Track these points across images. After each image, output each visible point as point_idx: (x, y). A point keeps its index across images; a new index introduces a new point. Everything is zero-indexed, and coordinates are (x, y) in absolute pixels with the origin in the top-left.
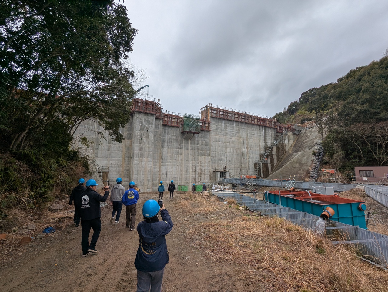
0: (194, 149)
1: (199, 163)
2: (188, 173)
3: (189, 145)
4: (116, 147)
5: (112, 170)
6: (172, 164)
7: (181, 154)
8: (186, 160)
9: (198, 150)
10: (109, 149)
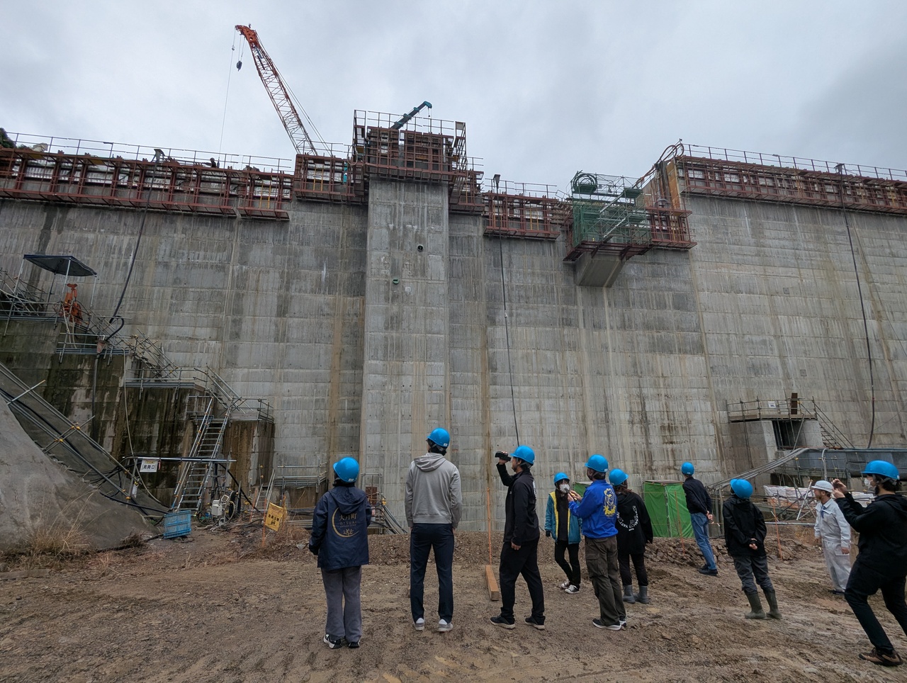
0: (630, 327)
1: (656, 385)
2: (612, 429)
3: (606, 308)
4: (305, 328)
5: (290, 420)
6: (536, 389)
7: (574, 347)
8: (599, 373)
9: (647, 326)
10: (281, 337)
